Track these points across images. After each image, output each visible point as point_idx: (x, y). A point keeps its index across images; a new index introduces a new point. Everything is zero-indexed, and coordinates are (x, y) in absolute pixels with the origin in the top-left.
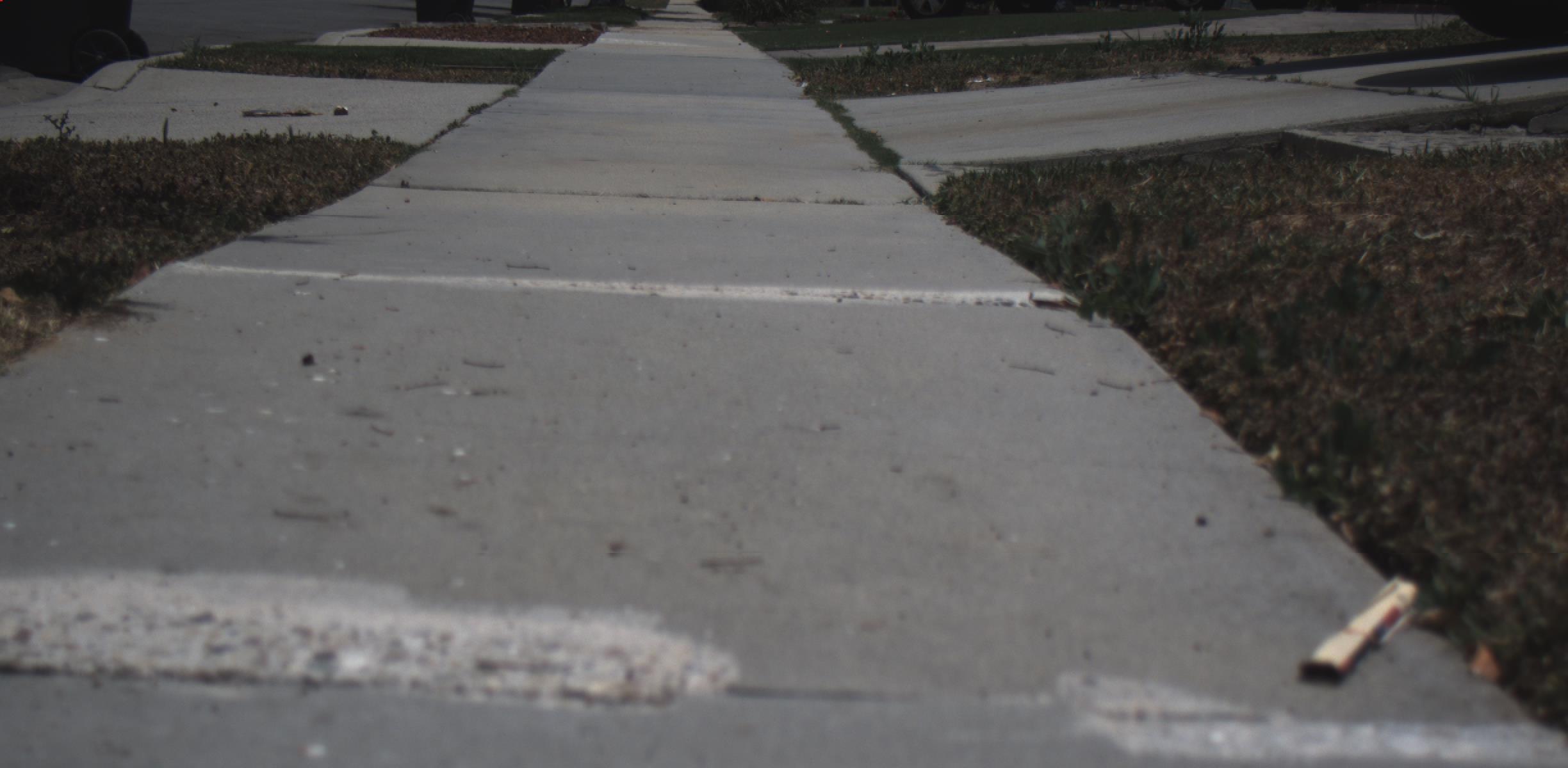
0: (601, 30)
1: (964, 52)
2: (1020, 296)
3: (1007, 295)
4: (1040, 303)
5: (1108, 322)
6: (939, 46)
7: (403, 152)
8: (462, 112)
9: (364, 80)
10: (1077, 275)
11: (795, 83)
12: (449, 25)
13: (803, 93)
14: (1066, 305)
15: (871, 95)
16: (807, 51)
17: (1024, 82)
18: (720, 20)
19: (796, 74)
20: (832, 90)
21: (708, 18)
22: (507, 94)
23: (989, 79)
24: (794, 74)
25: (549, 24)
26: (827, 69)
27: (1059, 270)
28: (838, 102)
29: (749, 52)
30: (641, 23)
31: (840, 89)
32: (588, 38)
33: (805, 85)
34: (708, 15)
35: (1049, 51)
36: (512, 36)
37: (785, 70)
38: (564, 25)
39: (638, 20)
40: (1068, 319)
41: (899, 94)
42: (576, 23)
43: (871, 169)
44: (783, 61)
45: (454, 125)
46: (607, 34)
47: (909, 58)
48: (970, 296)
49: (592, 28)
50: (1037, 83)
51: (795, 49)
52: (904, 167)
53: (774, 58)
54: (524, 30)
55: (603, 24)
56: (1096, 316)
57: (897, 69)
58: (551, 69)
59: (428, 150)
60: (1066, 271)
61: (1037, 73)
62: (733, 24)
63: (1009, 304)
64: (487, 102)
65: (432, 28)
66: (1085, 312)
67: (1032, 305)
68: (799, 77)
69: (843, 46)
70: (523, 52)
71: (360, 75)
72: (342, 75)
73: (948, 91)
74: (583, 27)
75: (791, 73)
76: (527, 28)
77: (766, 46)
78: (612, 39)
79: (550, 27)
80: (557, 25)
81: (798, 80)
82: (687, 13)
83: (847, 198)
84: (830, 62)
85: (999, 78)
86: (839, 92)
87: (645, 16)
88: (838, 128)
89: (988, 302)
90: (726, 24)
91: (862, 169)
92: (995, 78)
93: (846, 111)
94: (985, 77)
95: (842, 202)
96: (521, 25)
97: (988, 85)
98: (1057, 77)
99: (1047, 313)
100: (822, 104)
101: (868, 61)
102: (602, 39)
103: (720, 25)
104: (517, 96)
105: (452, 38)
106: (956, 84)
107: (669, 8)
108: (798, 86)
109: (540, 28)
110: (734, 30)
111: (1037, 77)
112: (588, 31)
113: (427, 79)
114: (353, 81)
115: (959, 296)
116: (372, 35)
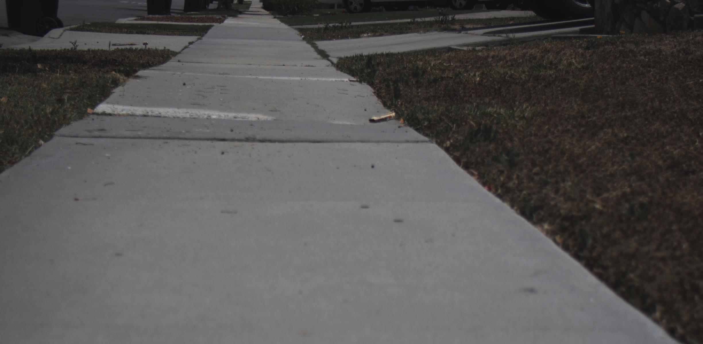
0: (225, 18)
1: (361, 25)
2: (346, 80)
3: (342, 80)
4: (351, 81)
5: (366, 84)
6: (353, 24)
7: (175, 54)
8: (187, 44)
9: (146, 35)
10: (361, 75)
11: (300, 36)
12: (165, 16)
13: (302, 39)
14: (357, 81)
15: (326, 40)
16: (306, 26)
17: (381, 35)
18: (272, 14)
19: (300, 33)
20: (313, 38)
21: (266, 14)
22: (198, 39)
23: (369, 34)
24: (299, 33)
25: (205, 16)
26: (311, 31)
27: (357, 75)
28: (314, 42)
29: (284, 26)
30: (240, 16)
31: (315, 38)
32: (221, 21)
33: (303, 37)
34: (267, 12)
35: (392, 25)
36: (191, 20)
37: (297, 32)
38: (210, 16)
39: (238, 14)
40: (357, 83)
41: (336, 39)
42: (215, 15)
43: (320, 59)
44: (296, 29)
45: (186, 47)
46: (227, 20)
47: (341, 28)
48: (334, 80)
49: (221, 18)
50: (386, 35)
51: (301, 25)
52: (330, 58)
53: (293, 28)
54: (194, 18)
55: (226, 16)
56: (363, 83)
57: (337, 31)
58: (210, 32)
59: (181, 54)
60: (359, 74)
61: (386, 32)
62: (277, 16)
63: (343, 81)
64: (194, 41)
65: (158, 17)
66: (360, 82)
67: (349, 81)
68: (301, 34)
69: (320, 24)
70: (199, 26)
71: (144, 33)
72: (137, 33)
73: (354, 38)
74: (218, 17)
75: (298, 33)
76: (196, 17)
77: (290, 25)
78: (229, 21)
79: (205, 17)
80: (207, 16)
81: (301, 35)
82: (258, 12)
83: (311, 65)
84: (313, 29)
85: (373, 34)
86: (315, 39)
87: (241, 13)
88: (312, 49)
89: (338, 81)
90: (275, 16)
91: (317, 59)
92: (371, 34)
93: (317, 45)
94: (368, 34)
95: (309, 66)
96: (193, 16)
97: (368, 37)
98: (394, 33)
99: (352, 83)
100: (308, 42)
101: (326, 29)
102: (226, 22)
103: (273, 16)
104: (202, 40)
105: (168, 21)
106: (357, 35)
107: (250, 9)
108: (300, 37)
109: (201, 17)
110: (278, 18)
111: (386, 34)
112: (220, 19)
113: (168, 35)
114: (142, 35)
115: (331, 79)
116: (136, 20)
